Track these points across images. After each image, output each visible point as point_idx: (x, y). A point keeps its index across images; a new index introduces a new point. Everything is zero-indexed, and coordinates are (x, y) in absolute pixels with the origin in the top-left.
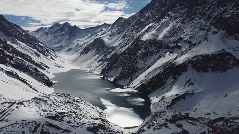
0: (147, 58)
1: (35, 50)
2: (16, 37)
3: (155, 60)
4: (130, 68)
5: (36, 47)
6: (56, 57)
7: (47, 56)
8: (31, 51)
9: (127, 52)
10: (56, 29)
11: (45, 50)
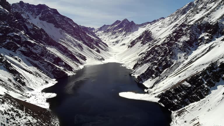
0: (191, 48)
1: (80, 42)
2: (64, 29)
3: (202, 52)
5: (83, 39)
6: (105, 51)
7: (93, 48)
8: (74, 42)
10: (116, 25)
11: (95, 43)
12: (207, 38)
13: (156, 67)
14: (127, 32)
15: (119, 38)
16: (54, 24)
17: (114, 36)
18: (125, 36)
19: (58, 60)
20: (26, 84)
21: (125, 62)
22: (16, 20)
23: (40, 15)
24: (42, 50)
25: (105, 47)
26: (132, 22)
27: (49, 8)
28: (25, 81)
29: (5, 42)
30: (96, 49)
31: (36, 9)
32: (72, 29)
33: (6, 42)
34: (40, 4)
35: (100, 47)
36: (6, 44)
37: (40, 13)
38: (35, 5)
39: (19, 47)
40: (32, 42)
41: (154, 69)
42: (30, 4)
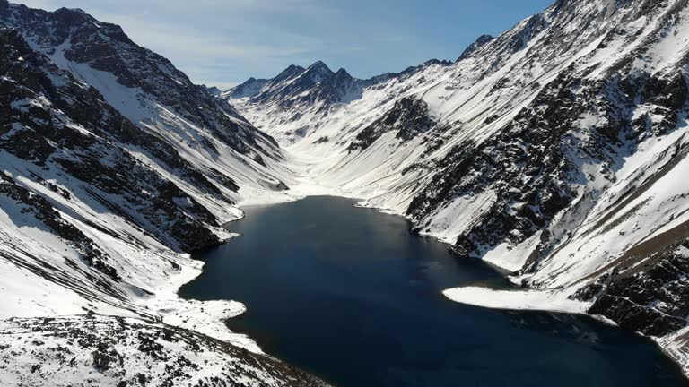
0: (615, 148)
1: (204, 132)
2: (150, 89)
3: (660, 159)
4: (535, 195)
5: (211, 123)
6: (276, 160)
7: (243, 152)
8: (188, 133)
9: (516, 129)
10: (291, 81)
11: (244, 134)
12: (659, 118)
13: (519, 205)
14: (328, 102)
15: (306, 119)
16: (116, 75)
17: (288, 114)
18: (325, 115)
19: (171, 191)
20: (119, 273)
21: (362, 193)
22: (21, 59)
23: (67, 45)
24: (117, 158)
25: (273, 149)
26: (343, 71)
27: (94, 20)
29: (8, 130)
30: (252, 155)
31: (50, 23)
32: (174, 91)
33: (12, 133)
34: (64, 10)
35: (260, 148)
36: (12, 138)
37: (65, 36)
38: (48, 11)
39: (53, 150)
40: (84, 131)
41: (513, 213)
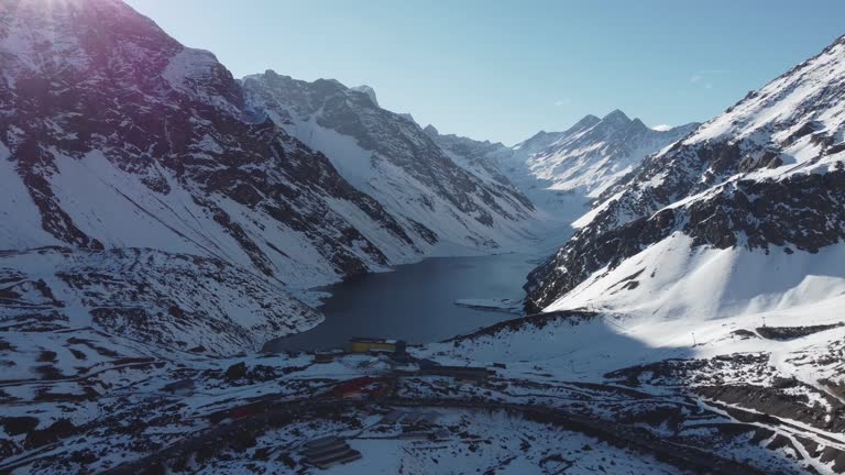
1: (429, 191)
2: (384, 151)
5: (440, 182)
7: (467, 210)
10: (581, 134)
11: (481, 193)
14: (613, 158)
15: (584, 178)
16: (357, 138)
19: (352, 234)
20: (275, 273)
23: (320, 112)
24: (314, 206)
26: (638, 121)
27: (345, 88)
28: (272, 267)
29: (234, 184)
30: (477, 214)
31: (308, 93)
32: (409, 153)
33: (235, 186)
34: (321, 80)
35: (496, 207)
37: (320, 104)
38: (308, 81)
39: (261, 198)
40: (294, 187)
42: (293, 78)
